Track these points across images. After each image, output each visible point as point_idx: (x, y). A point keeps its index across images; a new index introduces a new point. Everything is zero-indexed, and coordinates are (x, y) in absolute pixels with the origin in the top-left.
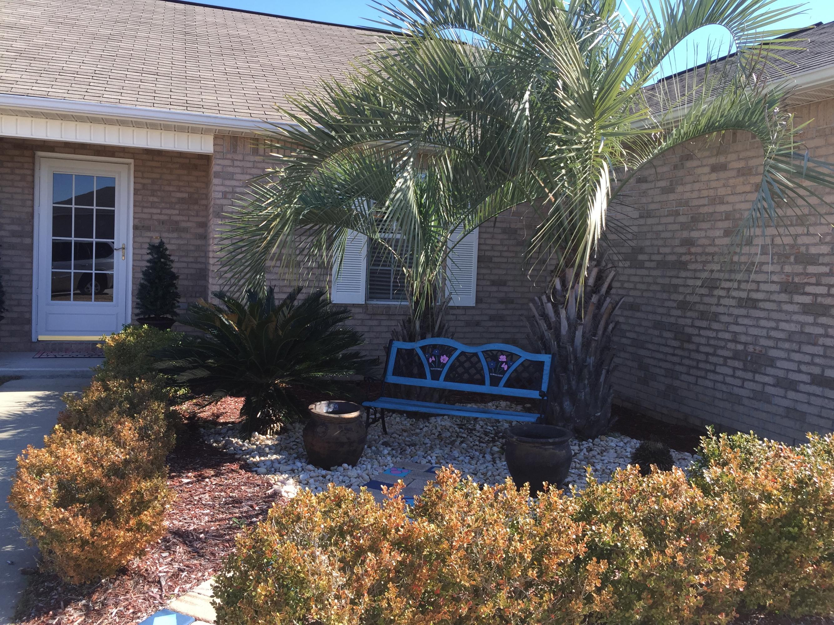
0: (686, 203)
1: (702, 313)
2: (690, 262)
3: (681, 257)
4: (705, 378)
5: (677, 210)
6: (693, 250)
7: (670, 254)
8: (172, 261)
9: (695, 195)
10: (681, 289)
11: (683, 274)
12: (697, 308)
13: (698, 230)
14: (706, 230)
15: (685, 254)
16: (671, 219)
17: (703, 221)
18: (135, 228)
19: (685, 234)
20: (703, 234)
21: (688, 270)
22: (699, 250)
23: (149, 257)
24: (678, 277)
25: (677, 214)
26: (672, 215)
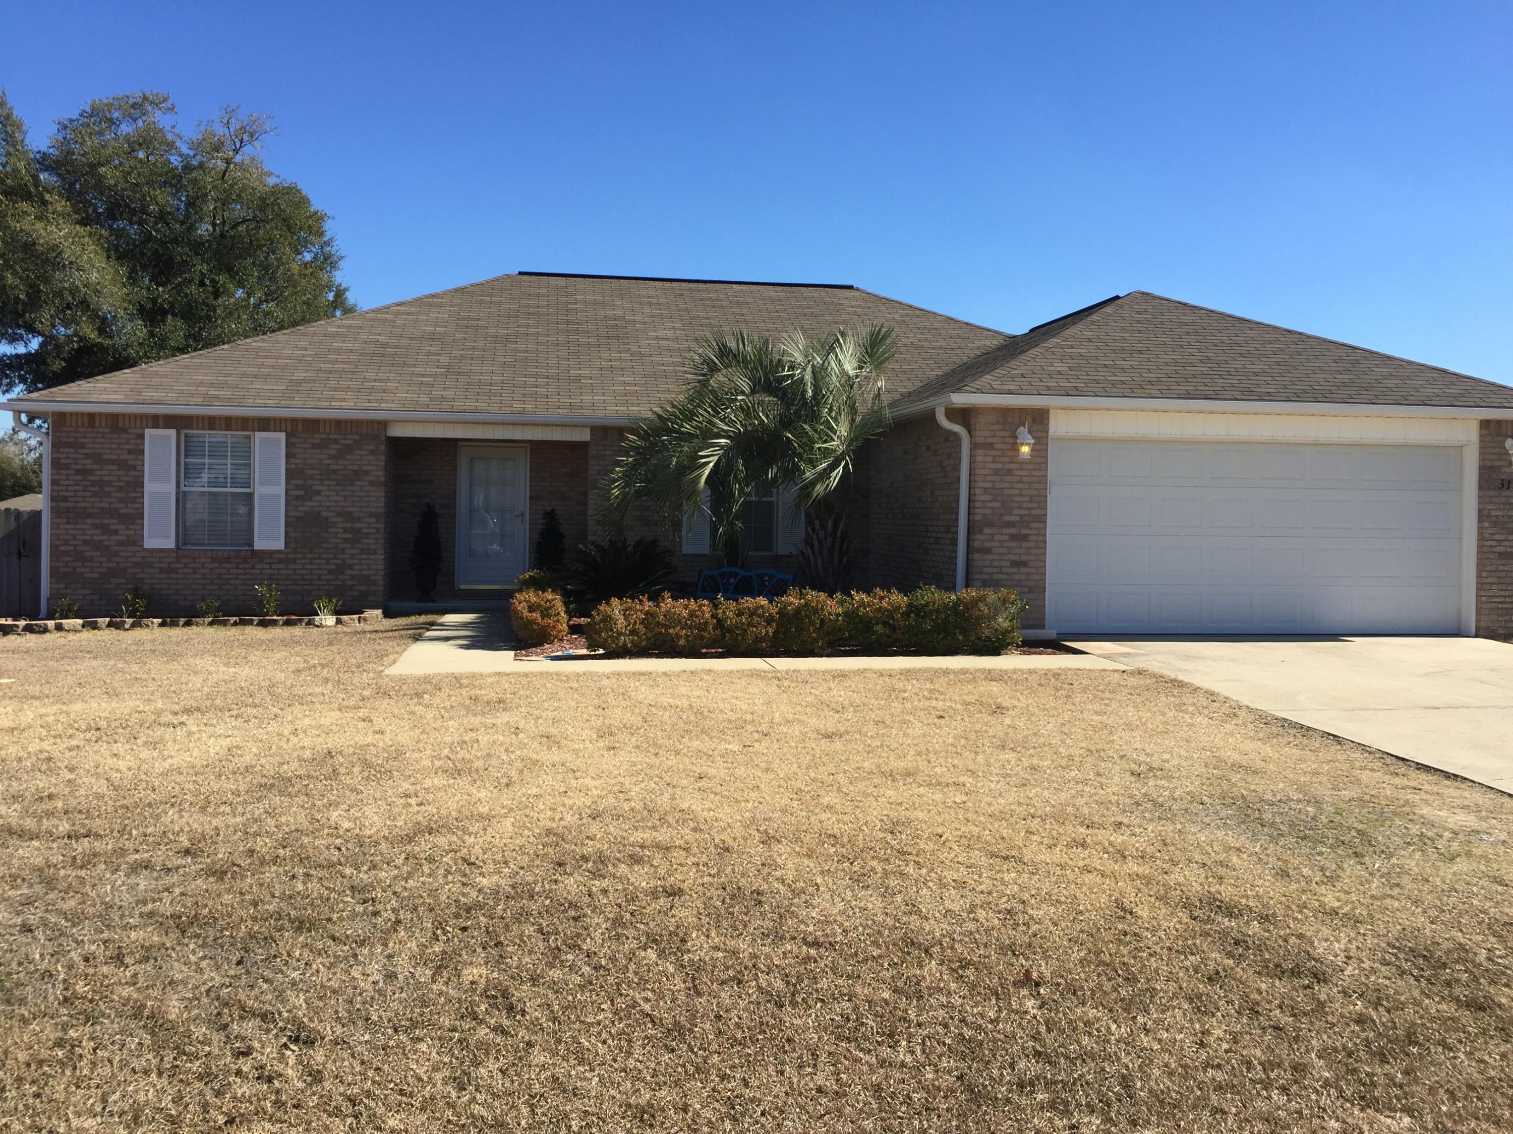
8: (561, 524)
18: (531, 498)
23: (544, 521)
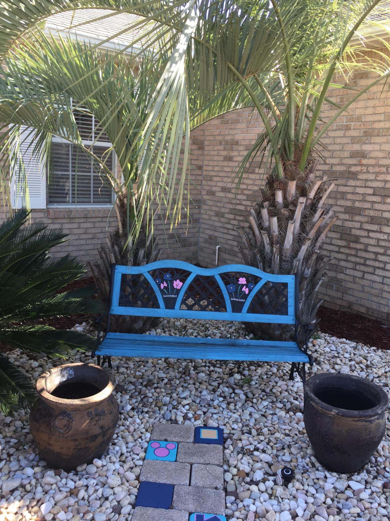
0: (359, 119)
1: (372, 218)
2: (361, 172)
3: (350, 167)
4: (373, 274)
5: (347, 126)
6: (364, 161)
7: (339, 164)
9: (370, 111)
10: (349, 196)
11: (352, 183)
12: (367, 214)
13: (371, 143)
14: (380, 144)
15: (355, 165)
16: (341, 133)
17: (378, 135)
19: (356, 147)
20: (377, 147)
21: (358, 179)
22: (372, 162)
24: (346, 186)
25: (348, 128)
26: (342, 129)
